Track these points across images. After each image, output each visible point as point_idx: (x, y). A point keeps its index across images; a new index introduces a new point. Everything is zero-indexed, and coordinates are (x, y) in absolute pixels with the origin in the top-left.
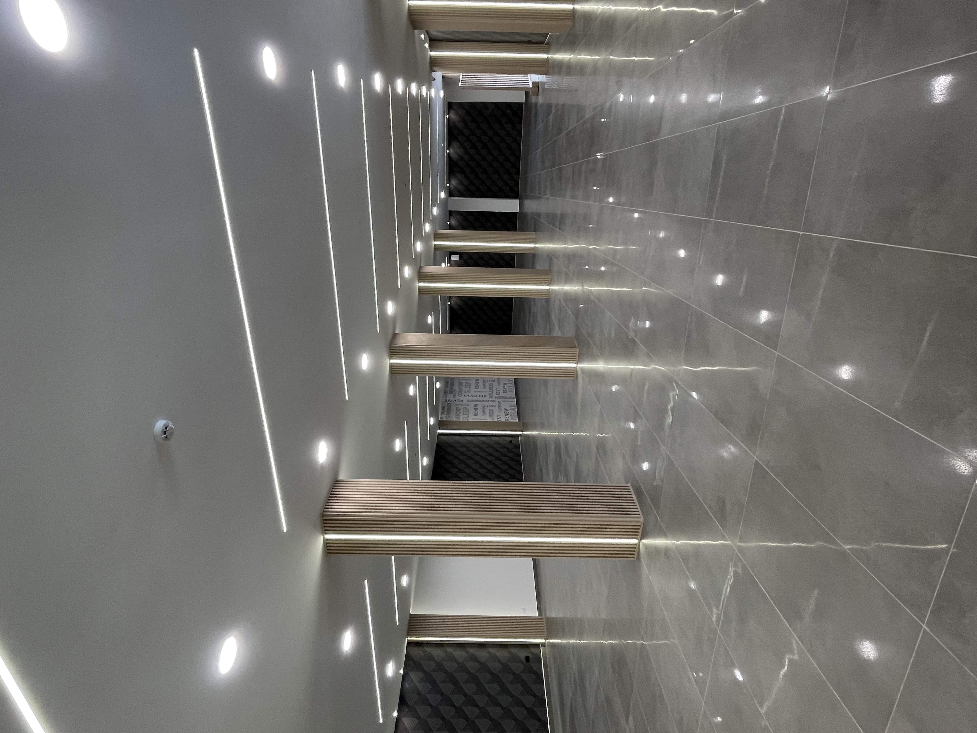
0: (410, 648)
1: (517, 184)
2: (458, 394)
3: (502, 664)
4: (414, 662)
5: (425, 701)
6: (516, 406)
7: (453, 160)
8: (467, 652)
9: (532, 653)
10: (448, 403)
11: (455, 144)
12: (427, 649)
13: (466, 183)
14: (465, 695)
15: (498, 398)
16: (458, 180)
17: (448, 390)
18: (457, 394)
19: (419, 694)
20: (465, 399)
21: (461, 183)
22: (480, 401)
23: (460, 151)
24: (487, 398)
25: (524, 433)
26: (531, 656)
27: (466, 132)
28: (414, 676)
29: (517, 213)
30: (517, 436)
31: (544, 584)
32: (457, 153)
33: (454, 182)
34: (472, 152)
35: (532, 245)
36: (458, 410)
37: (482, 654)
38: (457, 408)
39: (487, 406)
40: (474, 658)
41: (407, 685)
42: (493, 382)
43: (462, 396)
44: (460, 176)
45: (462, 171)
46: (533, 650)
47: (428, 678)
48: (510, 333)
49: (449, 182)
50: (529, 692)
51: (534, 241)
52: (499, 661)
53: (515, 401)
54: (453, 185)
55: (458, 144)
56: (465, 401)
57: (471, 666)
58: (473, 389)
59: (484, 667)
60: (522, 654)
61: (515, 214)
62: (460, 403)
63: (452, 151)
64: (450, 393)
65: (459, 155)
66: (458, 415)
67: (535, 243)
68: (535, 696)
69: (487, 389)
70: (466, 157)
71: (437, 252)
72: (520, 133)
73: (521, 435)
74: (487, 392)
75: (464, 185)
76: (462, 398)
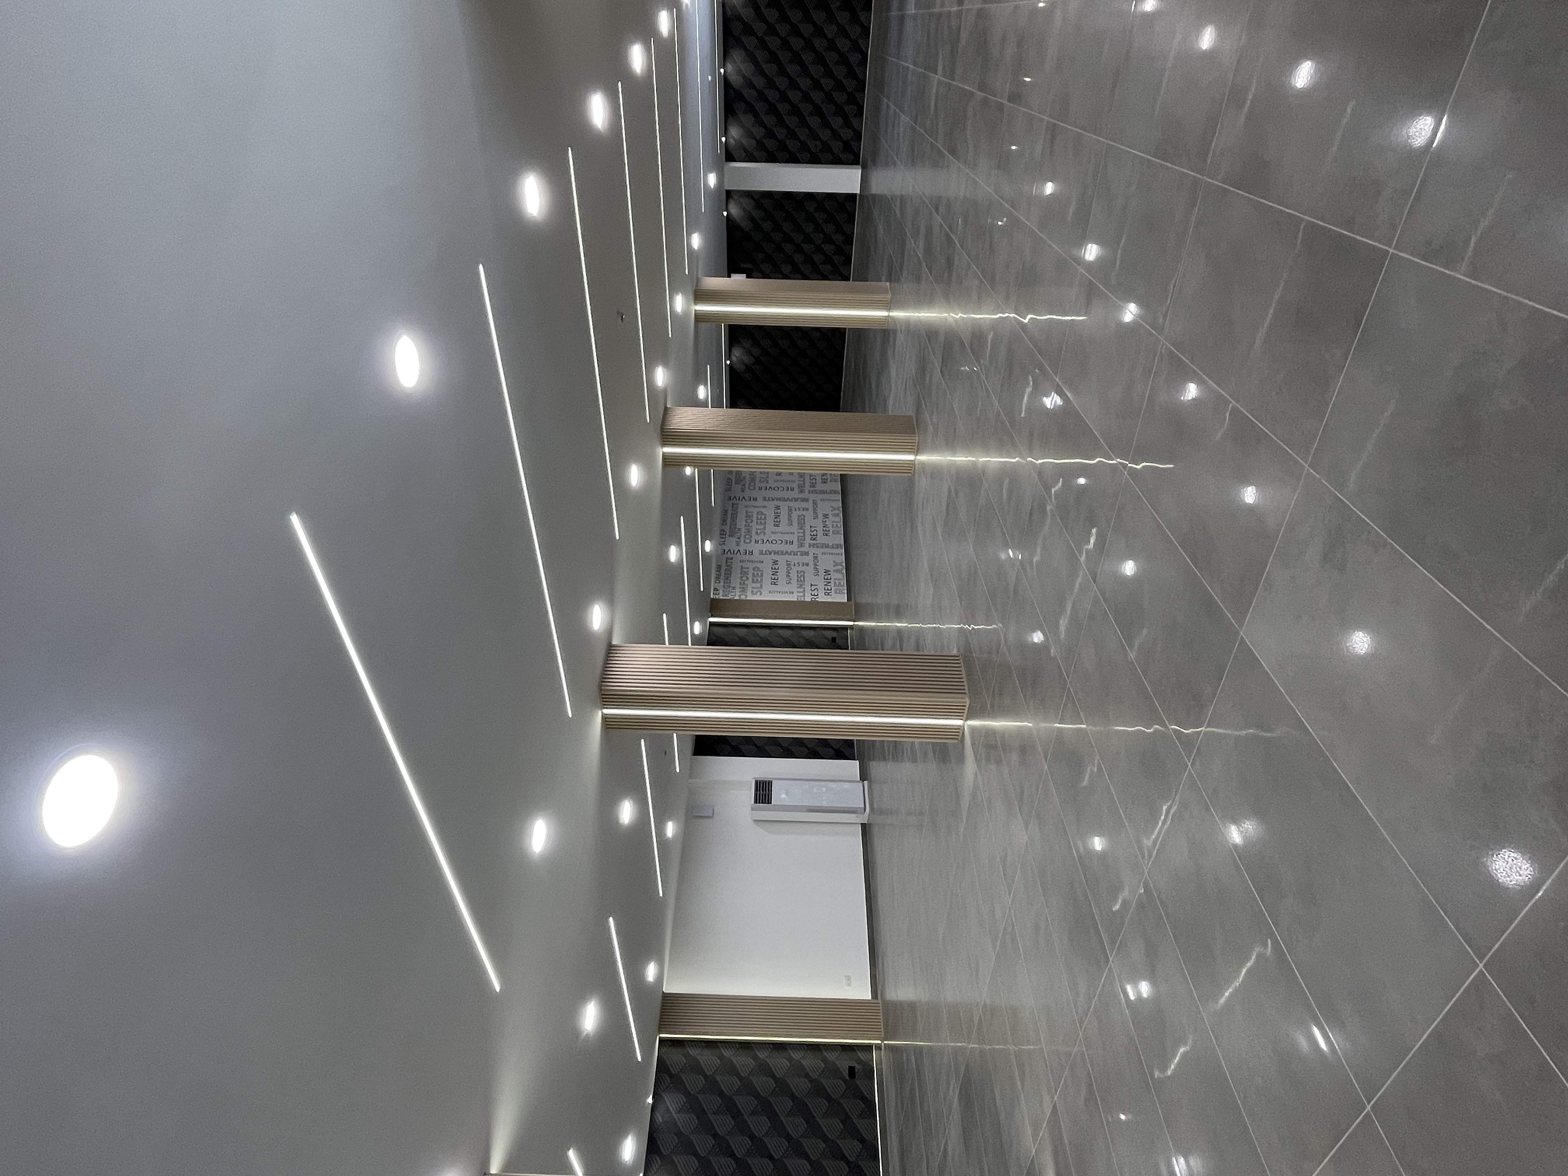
0: (664, 1050)
1: (858, 136)
2: (745, 536)
3: (811, 1081)
4: (671, 1076)
5: (688, 1147)
6: (844, 564)
7: (732, 87)
8: (755, 1058)
9: (859, 1062)
10: (727, 558)
11: (737, 55)
12: (693, 1052)
13: (759, 132)
14: (752, 1137)
15: (813, 545)
16: (743, 126)
17: (727, 530)
18: (742, 538)
19: (679, 1134)
20: (756, 548)
21: (750, 135)
22: (782, 553)
23: (747, 69)
24: (794, 547)
25: (856, 623)
26: (858, 1067)
27: (759, 28)
28: (672, 1102)
29: (856, 194)
30: (845, 628)
31: (882, 927)
32: (739, 71)
33: (735, 132)
34: (770, 69)
35: (883, 313)
36: (744, 573)
37: (779, 1063)
38: (742, 568)
39: (794, 565)
40: (765, 1070)
41: (659, 1118)
42: (804, 513)
43: (751, 541)
44: (748, 120)
45: (751, 110)
46: (861, 1055)
47: (693, 1105)
48: (835, 407)
49: (725, 133)
50: (852, 1132)
51: (888, 306)
52: (807, 1076)
53: (842, 554)
54: (733, 138)
55: (743, 53)
56: (756, 552)
57: (762, 1084)
58: (770, 527)
59: (781, 1086)
60: (844, 1063)
61: (852, 197)
62: (748, 557)
63: (730, 67)
64: (730, 536)
65: (744, 77)
66: (744, 583)
67: (889, 309)
68: (862, 1141)
69: (795, 528)
70: (759, 82)
71: (703, 326)
72: (866, 31)
73: (851, 627)
74: (794, 533)
75: (754, 138)
76: (749, 547)
